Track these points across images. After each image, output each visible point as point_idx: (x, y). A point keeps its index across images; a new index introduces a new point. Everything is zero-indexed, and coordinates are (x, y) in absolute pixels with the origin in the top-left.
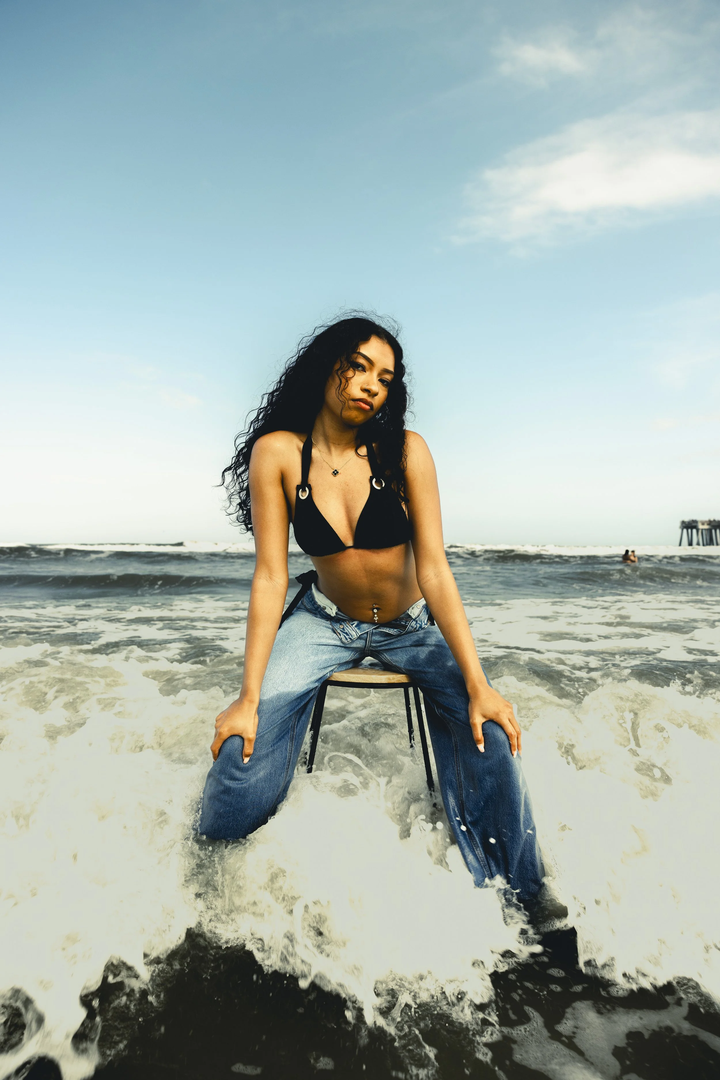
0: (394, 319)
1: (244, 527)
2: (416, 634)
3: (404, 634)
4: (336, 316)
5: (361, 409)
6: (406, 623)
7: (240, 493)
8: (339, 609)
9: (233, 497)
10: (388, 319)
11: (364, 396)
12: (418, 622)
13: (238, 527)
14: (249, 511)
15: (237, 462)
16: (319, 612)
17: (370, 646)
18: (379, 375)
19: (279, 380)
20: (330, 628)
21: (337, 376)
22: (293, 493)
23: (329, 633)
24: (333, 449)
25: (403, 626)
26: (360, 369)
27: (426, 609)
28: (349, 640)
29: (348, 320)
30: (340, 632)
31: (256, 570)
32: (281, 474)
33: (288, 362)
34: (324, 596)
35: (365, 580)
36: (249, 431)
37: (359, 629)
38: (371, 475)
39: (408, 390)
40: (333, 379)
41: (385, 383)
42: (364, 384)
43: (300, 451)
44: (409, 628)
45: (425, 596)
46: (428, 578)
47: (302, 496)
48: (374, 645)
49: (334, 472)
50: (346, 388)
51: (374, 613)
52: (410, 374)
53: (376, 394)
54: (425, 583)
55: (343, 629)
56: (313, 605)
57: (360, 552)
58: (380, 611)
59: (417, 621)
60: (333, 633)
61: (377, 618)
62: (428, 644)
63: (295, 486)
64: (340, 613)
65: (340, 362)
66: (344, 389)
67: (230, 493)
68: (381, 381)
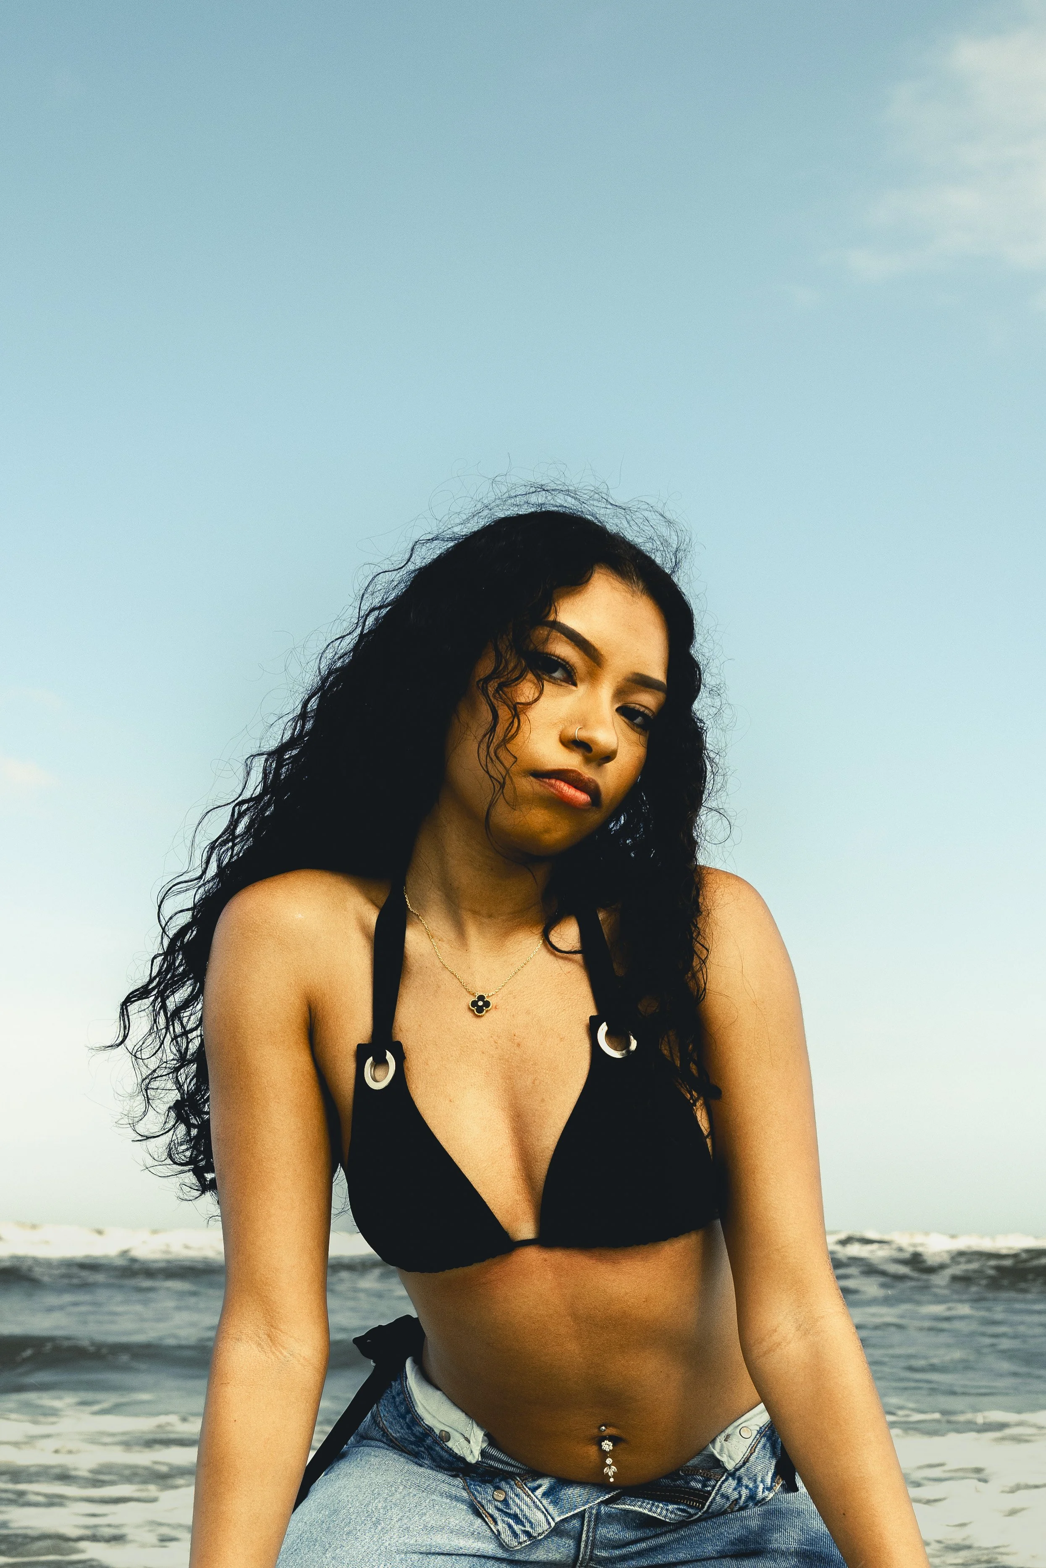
0: (667, 515)
1: (190, 1178)
2: (737, 1519)
3: (700, 1520)
4: (479, 506)
5: (561, 804)
6: (705, 1486)
7: (176, 1070)
8: (490, 1438)
9: (154, 1085)
10: (646, 514)
11: (571, 761)
12: (745, 1481)
13: (174, 1179)
14: (205, 1127)
15: (168, 971)
16: (429, 1449)
17: (591, 1559)
18: (620, 693)
19: (298, 711)
20: (463, 1501)
21: (483, 699)
22: (346, 1069)
23: (461, 1516)
24: (472, 931)
25: (695, 1495)
26: (557, 674)
27: (769, 1439)
28: (523, 1538)
29: (520, 518)
30: (496, 1514)
31: (225, 1312)
32: (305, 1008)
33: (329, 654)
34: (444, 1398)
35: (572, 1347)
36: (204, 872)
37: (555, 1503)
38: (593, 1012)
39: (711, 740)
40: (473, 709)
41: (639, 720)
42: (572, 723)
43: (367, 935)
44: (715, 1501)
45: (765, 1398)
46: (776, 1338)
47: (375, 1080)
48: (604, 1554)
49: (474, 1004)
50: (513, 737)
51: (604, 1454)
52: (715, 692)
53: (609, 756)
54: (765, 1353)
55: (505, 1502)
56: (409, 1428)
57: (558, 1257)
58: (622, 1446)
59: (740, 1480)
60: (471, 1517)
61: (614, 1468)
62: (775, 1551)
63: (354, 1047)
64: (494, 1452)
65: (492, 654)
66: (507, 739)
67: (146, 1072)
68: (626, 712)
